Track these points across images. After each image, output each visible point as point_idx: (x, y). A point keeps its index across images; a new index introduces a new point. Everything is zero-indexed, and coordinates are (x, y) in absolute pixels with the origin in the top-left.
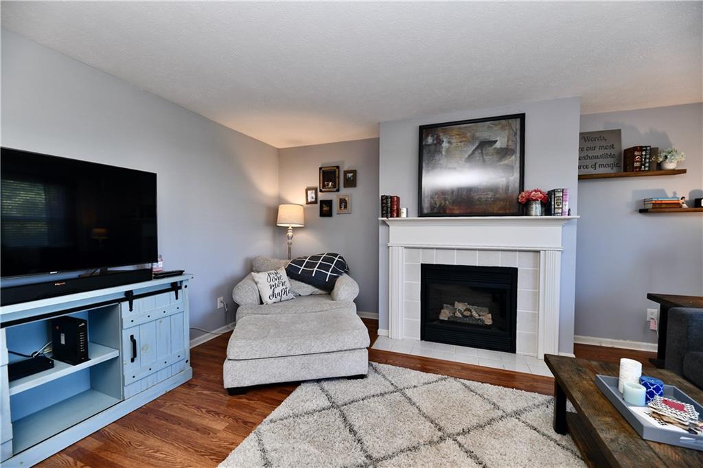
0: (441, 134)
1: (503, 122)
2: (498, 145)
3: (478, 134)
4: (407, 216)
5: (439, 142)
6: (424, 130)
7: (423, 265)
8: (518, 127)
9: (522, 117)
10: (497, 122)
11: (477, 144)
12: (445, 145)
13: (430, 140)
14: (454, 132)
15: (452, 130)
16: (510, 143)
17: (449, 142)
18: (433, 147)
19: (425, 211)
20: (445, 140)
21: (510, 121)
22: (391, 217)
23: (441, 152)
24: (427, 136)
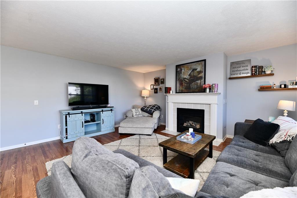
0: (182, 67)
1: (200, 62)
2: (198, 70)
3: (192, 67)
4: (172, 93)
5: (181, 70)
6: (177, 67)
7: (177, 108)
8: (204, 64)
9: (205, 60)
10: (198, 63)
11: (192, 70)
12: (183, 71)
13: (179, 70)
14: (186, 67)
15: (185, 66)
16: (202, 69)
17: (184, 70)
18: (180, 72)
19: (178, 92)
20: (183, 69)
21: (202, 62)
22: (168, 93)
23: (182, 73)
24: (178, 68)
